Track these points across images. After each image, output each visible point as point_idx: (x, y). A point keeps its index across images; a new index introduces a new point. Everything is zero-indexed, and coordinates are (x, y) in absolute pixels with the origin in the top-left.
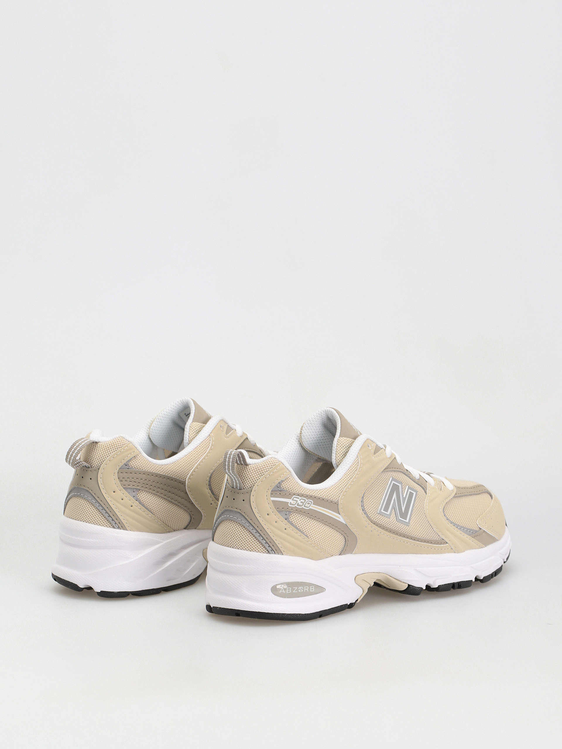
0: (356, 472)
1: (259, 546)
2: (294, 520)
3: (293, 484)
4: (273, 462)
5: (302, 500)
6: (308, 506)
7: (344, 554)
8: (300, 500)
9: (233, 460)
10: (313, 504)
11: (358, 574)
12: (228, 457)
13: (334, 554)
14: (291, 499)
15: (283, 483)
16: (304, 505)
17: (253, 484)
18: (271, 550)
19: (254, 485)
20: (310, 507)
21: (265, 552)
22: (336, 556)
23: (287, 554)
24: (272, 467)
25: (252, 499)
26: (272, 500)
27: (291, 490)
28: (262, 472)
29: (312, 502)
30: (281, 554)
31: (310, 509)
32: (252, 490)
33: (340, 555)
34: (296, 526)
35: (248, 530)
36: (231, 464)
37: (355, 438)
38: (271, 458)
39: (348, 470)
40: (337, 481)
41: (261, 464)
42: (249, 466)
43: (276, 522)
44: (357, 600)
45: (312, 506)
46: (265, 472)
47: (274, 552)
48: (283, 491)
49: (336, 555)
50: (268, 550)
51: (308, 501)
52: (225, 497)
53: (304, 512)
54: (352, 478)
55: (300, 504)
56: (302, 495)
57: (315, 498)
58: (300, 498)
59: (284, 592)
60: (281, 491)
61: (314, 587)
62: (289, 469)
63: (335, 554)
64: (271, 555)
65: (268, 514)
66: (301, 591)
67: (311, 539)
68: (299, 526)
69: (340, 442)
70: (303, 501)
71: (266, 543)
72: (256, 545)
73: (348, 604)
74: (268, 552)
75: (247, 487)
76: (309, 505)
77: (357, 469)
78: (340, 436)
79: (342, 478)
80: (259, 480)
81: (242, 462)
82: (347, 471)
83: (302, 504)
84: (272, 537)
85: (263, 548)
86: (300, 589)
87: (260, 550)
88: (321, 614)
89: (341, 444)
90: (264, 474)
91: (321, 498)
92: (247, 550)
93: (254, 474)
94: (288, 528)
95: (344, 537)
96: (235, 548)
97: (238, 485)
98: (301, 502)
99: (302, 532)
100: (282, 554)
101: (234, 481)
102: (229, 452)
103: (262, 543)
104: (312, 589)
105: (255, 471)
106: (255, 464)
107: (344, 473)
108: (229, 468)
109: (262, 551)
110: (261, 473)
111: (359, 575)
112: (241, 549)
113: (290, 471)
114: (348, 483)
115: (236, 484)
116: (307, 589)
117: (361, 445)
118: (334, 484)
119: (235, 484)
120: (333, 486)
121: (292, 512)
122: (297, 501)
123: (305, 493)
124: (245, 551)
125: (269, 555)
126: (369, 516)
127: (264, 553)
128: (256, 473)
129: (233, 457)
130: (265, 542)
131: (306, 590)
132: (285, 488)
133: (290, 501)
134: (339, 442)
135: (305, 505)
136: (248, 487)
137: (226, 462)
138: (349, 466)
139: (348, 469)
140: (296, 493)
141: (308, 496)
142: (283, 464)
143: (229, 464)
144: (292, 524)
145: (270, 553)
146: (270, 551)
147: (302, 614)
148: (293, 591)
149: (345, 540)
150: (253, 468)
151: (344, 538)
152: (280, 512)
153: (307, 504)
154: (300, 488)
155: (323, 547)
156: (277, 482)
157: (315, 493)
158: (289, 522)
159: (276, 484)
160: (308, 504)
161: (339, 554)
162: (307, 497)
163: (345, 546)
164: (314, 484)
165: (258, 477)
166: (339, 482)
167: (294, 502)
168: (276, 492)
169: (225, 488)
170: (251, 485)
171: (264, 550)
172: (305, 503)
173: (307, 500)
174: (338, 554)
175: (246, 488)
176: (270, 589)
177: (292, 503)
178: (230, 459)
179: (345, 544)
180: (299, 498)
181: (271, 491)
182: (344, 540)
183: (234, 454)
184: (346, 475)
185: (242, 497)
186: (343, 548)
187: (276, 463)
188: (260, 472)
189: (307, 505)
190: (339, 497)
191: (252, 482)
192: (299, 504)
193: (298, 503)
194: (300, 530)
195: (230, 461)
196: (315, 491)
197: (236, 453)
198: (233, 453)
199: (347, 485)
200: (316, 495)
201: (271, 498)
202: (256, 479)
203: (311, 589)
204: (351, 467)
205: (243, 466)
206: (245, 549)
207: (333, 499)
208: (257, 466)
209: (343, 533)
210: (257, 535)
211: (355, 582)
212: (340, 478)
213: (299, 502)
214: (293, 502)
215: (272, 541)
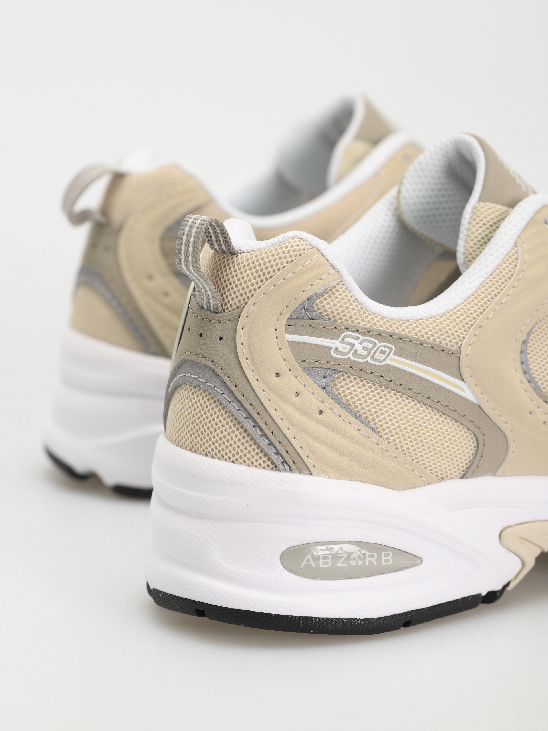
0: (510, 282)
1: (253, 452)
2: (344, 392)
3: (345, 303)
4: (295, 247)
5: (365, 344)
6: (382, 357)
7: (474, 475)
8: (361, 343)
9: (196, 240)
10: (394, 354)
11: (508, 524)
12: (186, 233)
13: (447, 477)
14: (337, 339)
15: (318, 301)
16: (371, 355)
17: (244, 299)
18: (283, 463)
19: (246, 303)
20: (388, 361)
21: (268, 466)
22: (452, 481)
23: (325, 474)
24: (292, 261)
25: (241, 336)
26: (287, 341)
27: (340, 318)
28: (268, 270)
29: (392, 348)
30: (305, 474)
31: (386, 364)
32: (241, 312)
33: (462, 477)
34: (350, 405)
35: (230, 412)
36: (191, 249)
37: (512, 205)
38: (294, 238)
39: (491, 275)
40: (461, 301)
41: (266, 253)
42: (239, 255)
43: (297, 394)
44: (508, 584)
45: (391, 359)
46: (274, 271)
47: (290, 467)
48: (318, 319)
49: (452, 478)
50: (275, 462)
51: (381, 346)
52: (186, 328)
53: (372, 373)
54: (499, 295)
55: (360, 351)
56: (368, 332)
57: (401, 339)
58: (362, 338)
59: (314, 566)
60: (312, 319)
61: (391, 556)
62: (335, 267)
63: (450, 477)
64: (280, 473)
65: (277, 374)
66: (357, 562)
67: (388, 438)
68: (356, 407)
69: (478, 213)
70: (370, 346)
71: (269, 444)
72: (246, 448)
73: (484, 594)
74: (276, 467)
75: (231, 306)
76: (385, 356)
77: (512, 275)
78: (481, 199)
79: (473, 295)
80: (258, 291)
81: (223, 247)
82: (488, 278)
83: (365, 353)
84: (286, 432)
85: (263, 457)
86: (355, 558)
87: (256, 461)
88: (409, 620)
89: (479, 217)
90: (271, 277)
91: (418, 340)
92: (226, 460)
93: (248, 276)
94: (326, 411)
95: (475, 435)
96: (200, 454)
97: (211, 301)
98: (364, 348)
99: (362, 421)
100: (308, 473)
101: (203, 290)
102: (191, 220)
103: (261, 444)
104: (389, 560)
105: (250, 269)
106: (254, 251)
107: (481, 282)
108: (186, 260)
109: (260, 464)
110: (264, 275)
111: (510, 527)
112: (213, 457)
113: (338, 272)
114: (487, 307)
115: (208, 299)
116: (373, 560)
117: (528, 218)
118: (451, 307)
119: (205, 298)
120: (448, 312)
121: (340, 372)
122: (353, 345)
123: (375, 327)
124: (221, 463)
125: (275, 474)
126: (542, 386)
127: (264, 468)
128: (252, 274)
129: (196, 232)
130: (267, 441)
131: (371, 562)
132: (324, 314)
133: (334, 344)
134: (475, 214)
135: (373, 356)
136: (233, 306)
137: (182, 244)
138: (492, 266)
139: (490, 272)
140: (353, 327)
141: (383, 335)
142: (322, 255)
143: (187, 250)
144: (338, 400)
145: (279, 470)
146: (279, 464)
147: (358, 618)
148: (337, 563)
149: (478, 444)
150: (248, 260)
151: (474, 438)
152: (306, 369)
153: (380, 352)
154: (364, 313)
155: (417, 458)
156: (303, 297)
157: (400, 328)
158: (331, 395)
159: (299, 301)
160: (383, 352)
161: (461, 475)
162: (380, 335)
163: (475, 456)
164: (402, 306)
165: (257, 283)
166: (465, 303)
167: (346, 348)
168: (301, 322)
169: (189, 307)
170: (240, 301)
171: (264, 462)
172: (373, 351)
173: (378, 344)
174: (459, 476)
175: (227, 308)
176: (278, 558)
177: (340, 349)
178: (191, 237)
179: (476, 451)
180: (358, 338)
181: (289, 319)
182: (474, 443)
183: (200, 226)
184: (484, 286)
185: (218, 330)
186: (470, 461)
187: (304, 249)
188: (262, 270)
189: (378, 356)
190: (464, 338)
191: (241, 295)
192: (358, 352)
193: (356, 351)
194: (358, 417)
195: (190, 242)
196: (401, 322)
197: (203, 222)
198: (198, 222)
199: (484, 310)
200: (403, 333)
201: (287, 336)
202: (251, 288)
203: (383, 558)
204: (498, 269)
205: (225, 255)
206: (221, 458)
207: (447, 344)
208: (257, 256)
209: (471, 426)
210: (249, 424)
211: (501, 543)
212: (470, 293)
213: (358, 347)
214: (343, 348)
215: (284, 441)
